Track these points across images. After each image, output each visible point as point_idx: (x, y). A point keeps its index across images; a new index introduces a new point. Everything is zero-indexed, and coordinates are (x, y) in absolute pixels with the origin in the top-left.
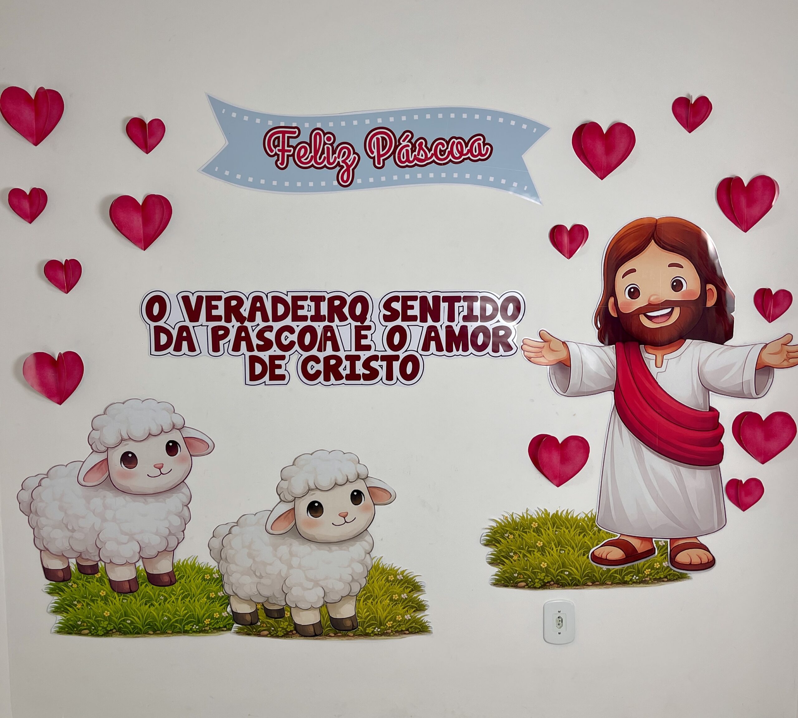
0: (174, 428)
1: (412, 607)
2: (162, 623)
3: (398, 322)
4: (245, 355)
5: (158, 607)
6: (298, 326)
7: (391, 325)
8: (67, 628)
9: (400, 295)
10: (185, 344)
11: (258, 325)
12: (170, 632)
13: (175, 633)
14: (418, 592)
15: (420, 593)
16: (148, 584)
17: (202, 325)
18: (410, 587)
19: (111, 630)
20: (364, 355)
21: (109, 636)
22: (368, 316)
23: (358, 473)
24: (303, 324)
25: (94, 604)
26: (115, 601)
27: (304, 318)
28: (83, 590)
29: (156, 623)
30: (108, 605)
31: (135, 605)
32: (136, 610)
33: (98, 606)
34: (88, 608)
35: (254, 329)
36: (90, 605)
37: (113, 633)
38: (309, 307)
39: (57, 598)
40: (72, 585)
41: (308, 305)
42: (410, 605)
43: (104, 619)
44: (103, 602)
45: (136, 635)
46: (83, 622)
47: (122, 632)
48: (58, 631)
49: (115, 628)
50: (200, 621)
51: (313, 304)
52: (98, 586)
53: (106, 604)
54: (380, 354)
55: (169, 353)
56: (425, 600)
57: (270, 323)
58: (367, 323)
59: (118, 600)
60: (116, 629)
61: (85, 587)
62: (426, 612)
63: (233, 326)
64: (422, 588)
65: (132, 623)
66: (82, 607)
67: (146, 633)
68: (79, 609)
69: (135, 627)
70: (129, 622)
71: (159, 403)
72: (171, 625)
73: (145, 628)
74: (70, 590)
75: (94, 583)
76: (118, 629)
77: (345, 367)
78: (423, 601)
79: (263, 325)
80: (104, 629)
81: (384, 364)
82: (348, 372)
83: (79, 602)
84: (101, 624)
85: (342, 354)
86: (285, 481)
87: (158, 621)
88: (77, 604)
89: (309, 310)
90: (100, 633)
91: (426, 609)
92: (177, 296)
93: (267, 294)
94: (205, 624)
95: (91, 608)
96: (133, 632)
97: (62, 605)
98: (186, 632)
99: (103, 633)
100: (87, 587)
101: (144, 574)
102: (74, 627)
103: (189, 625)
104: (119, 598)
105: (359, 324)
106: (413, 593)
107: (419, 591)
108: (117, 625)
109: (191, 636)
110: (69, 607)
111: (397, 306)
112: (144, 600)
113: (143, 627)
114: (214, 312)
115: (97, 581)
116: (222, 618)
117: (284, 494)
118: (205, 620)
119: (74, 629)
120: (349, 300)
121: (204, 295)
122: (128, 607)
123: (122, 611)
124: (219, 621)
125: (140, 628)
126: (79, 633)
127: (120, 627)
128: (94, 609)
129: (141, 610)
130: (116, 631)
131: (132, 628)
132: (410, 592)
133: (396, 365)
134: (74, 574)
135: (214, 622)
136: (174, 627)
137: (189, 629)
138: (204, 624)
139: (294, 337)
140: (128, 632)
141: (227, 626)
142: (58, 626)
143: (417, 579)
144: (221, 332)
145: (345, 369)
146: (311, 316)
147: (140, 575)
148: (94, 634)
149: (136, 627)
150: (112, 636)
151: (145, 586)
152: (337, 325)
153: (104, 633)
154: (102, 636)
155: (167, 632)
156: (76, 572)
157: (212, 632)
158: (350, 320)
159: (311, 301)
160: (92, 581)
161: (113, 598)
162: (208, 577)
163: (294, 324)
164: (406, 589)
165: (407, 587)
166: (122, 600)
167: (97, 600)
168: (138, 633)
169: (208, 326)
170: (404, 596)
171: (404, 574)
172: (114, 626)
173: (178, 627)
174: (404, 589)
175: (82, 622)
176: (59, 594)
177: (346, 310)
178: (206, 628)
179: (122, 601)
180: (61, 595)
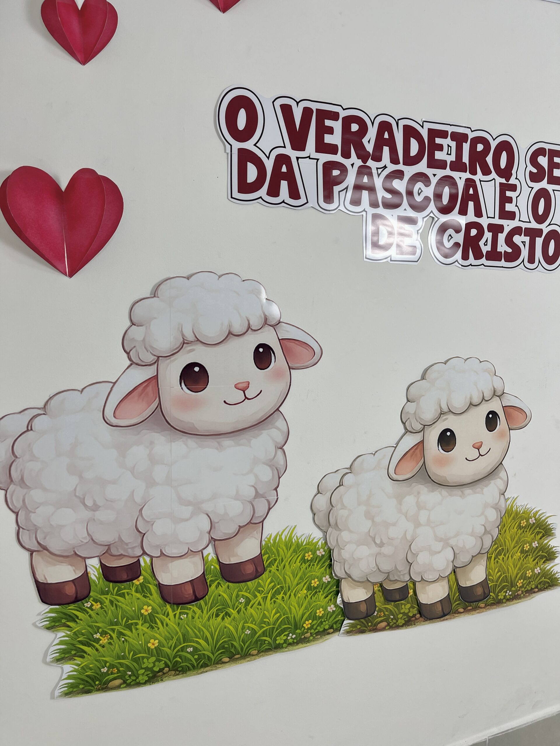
0: (266, 324)
1: (542, 557)
2: (243, 641)
3: (544, 184)
4: (366, 212)
5: (236, 615)
6: (434, 175)
7: (537, 186)
8: (83, 684)
9: (547, 147)
10: (284, 185)
11: (385, 167)
12: (255, 652)
13: (262, 652)
14: (548, 538)
15: (551, 538)
16: (220, 582)
17: (309, 157)
18: (541, 532)
19: (161, 670)
20: (509, 225)
21: (158, 681)
22: (514, 172)
23: (494, 388)
24: (441, 173)
25: (132, 631)
26: (167, 619)
27: (442, 165)
28: (112, 612)
29: (232, 642)
30: (156, 629)
31: (201, 620)
32: (202, 627)
33: (138, 634)
34: (120, 640)
35: (380, 173)
36: (124, 635)
37: (164, 674)
38: (449, 148)
39: (64, 634)
40: (92, 605)
41: (448, 146)
42: (540, 555)
43: (149, 654)
44: (147, 625)
45: (202, 670)
46: (112, 666)
47: (180, 669)
48: (66, 692)
49: (167, 665)
50: (297, 625)
51: (453, 144)
52: (138, 599)
53: (153, 628)
54: (524, 226)
55: (261, 197)
56: (555, 546)
57: (401, 167)
58: (512, 181)
59: (173, 617)
60: (168, 667)
61: (116, 605)
62: (557, 561)
63: (352, 165)
64: (552, 532)
65: (196, 649)
66: (110, 641)
67: (219, 662)
68: (103, 647)
69: (201, 657)
70: (192, 649)
71: (244, 281)
72: (257, 641)
73: (215, 655)
74: (87, 616)
75: (132, 595)
76: (173, 666)
77: (487, 241)
78: (554, 547)
79: (392, 167)
80: (148, 671)
81: (527, 239)
82: (489, 248)
83: (103, 634)
84: (144, 663)
85: (484, 222)
86: (411, 402)
87: (237, 639)
88: (101, 638)
89: (449, 153)
90: (142, 679)
91: (557, 557)
92: (273, 102)
93: (398, 120)
94: (305, 629)
95: (126, 640)
96: (197, 665)
97: (73, 645)
98: (277, 648)
99: (147, 679)
100: (120, 604)
101: (215, 567)
102: (93, 679)
103: (283, 635)
104: (175, 613)
105: (503, 181)
106: (544, 539)
107: (549, 536)
108: (171, 659)
109: (286, 651)
110: (85, 646)
111: (543, 161)
112: (214, 610)
113: (213, 654)
114: (328, 139)
115: (137, 591)
116: (327, 616)
117: (410, 421)
118: (305, 623)
119: (95, 683)
120: (493, 145)
121: (314, 107)
122: (189, 626)
123: (180, 634)
124: (323, 620)
125: (208, 656)
126: (105, 687)
127: (177, 661)
128: (131, 640)
129: (210, 626)
130: (169, 670)
131: (195, 659)
132: (541, 539)
133: (539, 241)
134: (96, 586)
135: (317, 623)
136: (261, 644)
137: (282, 642)
138: (303, 629)
139: (429, 192)
140: (188, 667)
141: (335, 626)
142: (66, 684)
143: (550, 521)
144: (336, 173)
145: (486, 244)
146: (452, 162)
147: (209, 569)
148: (131, 684)
149: (203, 657)
150: (162, 680)
151: (217, 587)
152: (480, 179)
153: (149, 677)
154: (145, 683)
155: (250, 654)
156: (99, 582)
157: (315, 639)
158: (494, 175)
159: (452, 139)
160: (127, 592)
161: (164, 615)
162: (309, 556)
163: (430, 172)
164: (538, 535)
165: (538, 533)
166: (180, 616)
167: (137, 624)
168: (205, 665)
169: (318, 160)
170: (535, 544)
171: (537, 516)
172: (165, 662)
173: (266, 642)
174: (535, 536)
175: (109, 668)
176: (69, 626)
177: (489, 159)
178: (306, 635)
179: (180, 618)
180: (71, 627)
